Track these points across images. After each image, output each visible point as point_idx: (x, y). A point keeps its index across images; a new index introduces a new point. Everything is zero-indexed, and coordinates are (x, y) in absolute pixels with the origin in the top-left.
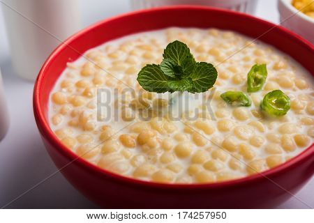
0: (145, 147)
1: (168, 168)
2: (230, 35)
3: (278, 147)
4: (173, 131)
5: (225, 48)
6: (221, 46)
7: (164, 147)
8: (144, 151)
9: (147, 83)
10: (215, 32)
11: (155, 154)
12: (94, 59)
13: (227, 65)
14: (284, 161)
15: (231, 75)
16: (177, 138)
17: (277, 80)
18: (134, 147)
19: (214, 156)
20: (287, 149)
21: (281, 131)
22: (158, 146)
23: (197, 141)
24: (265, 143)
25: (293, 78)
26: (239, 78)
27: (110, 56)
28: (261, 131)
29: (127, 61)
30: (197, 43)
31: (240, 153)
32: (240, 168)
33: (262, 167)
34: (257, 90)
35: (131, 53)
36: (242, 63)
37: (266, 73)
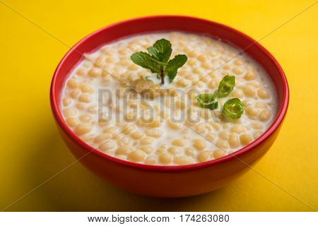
3: (226, 143)
5: (212, 55)
6: (209, 54)
10: (209, 40)
12: (107, 54)
13: (209, 71)
14: (227, 154)
15: (209, 79)
17: (243, 89)
20: (232, 145)
21: (232, 130)
24: (216, 139)
25: (258, 89)
26: (214, 83)
27: (120, 52)
28: (217, 129)
32: (193, 155)
33: (208, 157)
34: (225, 96)
36: (222, 71)
37: (233, 83)
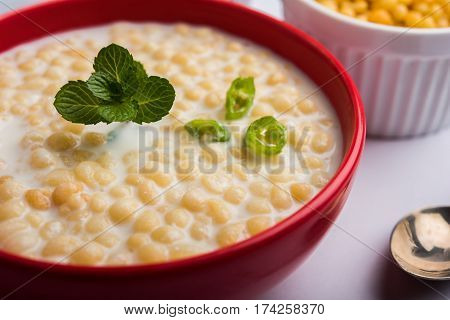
0: (64, 208)
1: (97, 240)
2: (205, 33)
3: (265, 204)
4: (109, 182)
5: (197, 52)
6: (190, 50)
7: (93, 208)
8: (62, 215)
9: (69, 110)
10: (184, 28)
11: (77, 219)
13: (199, 79)
14: (273, 223)
15: (202, 94)
16: (114, 194)
17: (271, 101)
18: (47, 209)
19: (169, 220)
20: (279, 206)
22: (84, 206)
23: (144, 198)
24: (247, 197)
25: (295, 97)
26: (214, 98)
27: (21, 67)
28: (243, 179)
29: (46, 75)
30: (154, 46)
31: (208, 214)
32: (206, 237)
33: (239, 235)
34: (240, 116)
35: (53, 63)
36: (221, 75)
37: (253, 91)
